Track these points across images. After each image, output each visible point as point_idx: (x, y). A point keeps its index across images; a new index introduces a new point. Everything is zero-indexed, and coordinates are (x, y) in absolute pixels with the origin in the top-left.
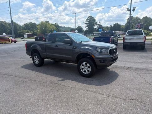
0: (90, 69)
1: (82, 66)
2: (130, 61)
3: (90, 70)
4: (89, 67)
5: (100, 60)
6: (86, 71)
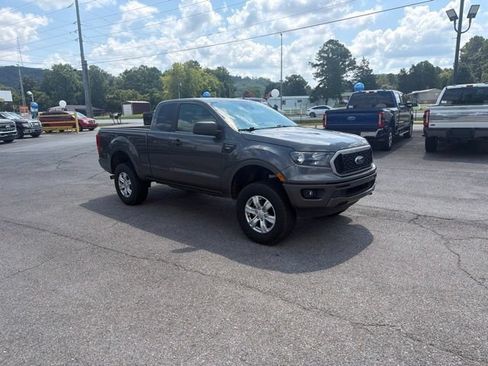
0: (274, 217)
1: (248, 209)
2: (431, 193)
3: (273, 222)
4: (270, 212)
5: (302, 191)
6: (262, 223)
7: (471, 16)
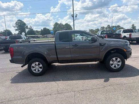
0: (121, 63)
1: (111, 62)
5: (130, 53)
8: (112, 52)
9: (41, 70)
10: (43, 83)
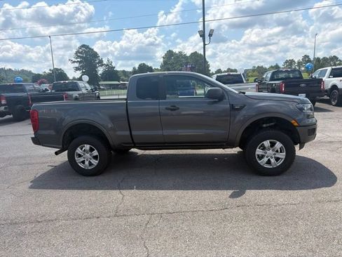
1: (259, 151)
5: (308, 131)
7: (210, 35)
8: (264, 125)
9: (95, 162)
10: (93, 192)
